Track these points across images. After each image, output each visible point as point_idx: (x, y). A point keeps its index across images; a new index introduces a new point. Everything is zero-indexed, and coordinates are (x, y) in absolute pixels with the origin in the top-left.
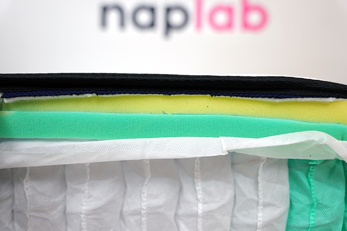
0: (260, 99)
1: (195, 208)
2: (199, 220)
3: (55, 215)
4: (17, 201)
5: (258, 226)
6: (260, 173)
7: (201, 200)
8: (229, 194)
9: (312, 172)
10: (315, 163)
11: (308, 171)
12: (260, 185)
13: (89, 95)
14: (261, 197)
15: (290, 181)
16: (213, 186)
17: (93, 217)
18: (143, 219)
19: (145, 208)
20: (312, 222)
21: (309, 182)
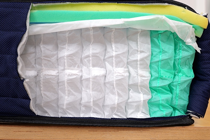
0: (137, 4)
1: (112, 54)
2: (113, 58)
3: (53, 59)
4: (37, 54)
5: (138, 60)
6: (138, 37)
7: (114, 50)
8: (126, 49)
9: (160, 37)
10: (161, 32)
11: (158, 37)
12: (139, 43)
13: (68, 3)
14: (139, 48)
15: (151, 43)
16: (119, 45)
17: (70, 58)
18: (90, 58)
19: (91, 53)
20: (161, 58)
21: (159, 42)
